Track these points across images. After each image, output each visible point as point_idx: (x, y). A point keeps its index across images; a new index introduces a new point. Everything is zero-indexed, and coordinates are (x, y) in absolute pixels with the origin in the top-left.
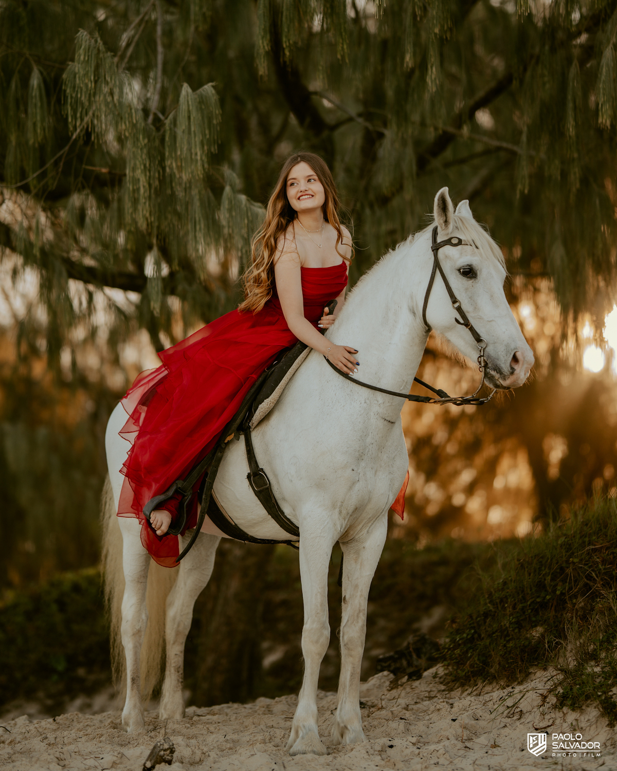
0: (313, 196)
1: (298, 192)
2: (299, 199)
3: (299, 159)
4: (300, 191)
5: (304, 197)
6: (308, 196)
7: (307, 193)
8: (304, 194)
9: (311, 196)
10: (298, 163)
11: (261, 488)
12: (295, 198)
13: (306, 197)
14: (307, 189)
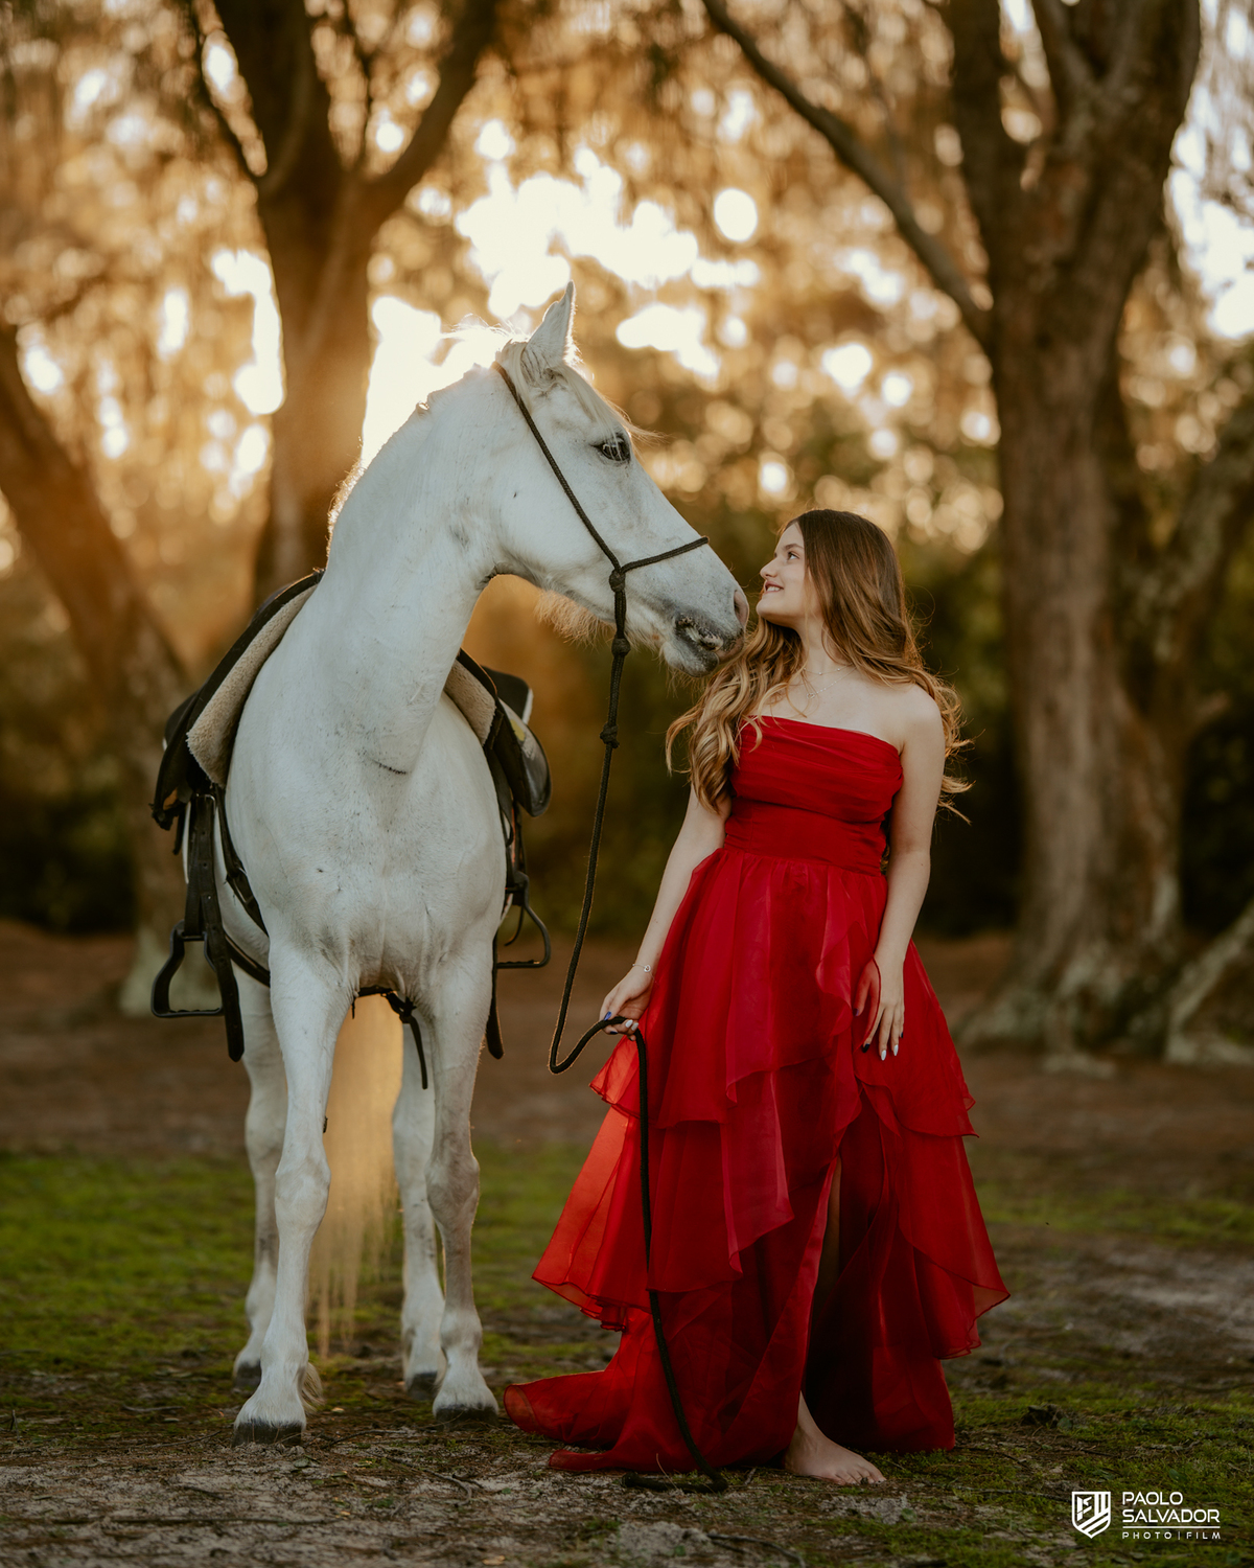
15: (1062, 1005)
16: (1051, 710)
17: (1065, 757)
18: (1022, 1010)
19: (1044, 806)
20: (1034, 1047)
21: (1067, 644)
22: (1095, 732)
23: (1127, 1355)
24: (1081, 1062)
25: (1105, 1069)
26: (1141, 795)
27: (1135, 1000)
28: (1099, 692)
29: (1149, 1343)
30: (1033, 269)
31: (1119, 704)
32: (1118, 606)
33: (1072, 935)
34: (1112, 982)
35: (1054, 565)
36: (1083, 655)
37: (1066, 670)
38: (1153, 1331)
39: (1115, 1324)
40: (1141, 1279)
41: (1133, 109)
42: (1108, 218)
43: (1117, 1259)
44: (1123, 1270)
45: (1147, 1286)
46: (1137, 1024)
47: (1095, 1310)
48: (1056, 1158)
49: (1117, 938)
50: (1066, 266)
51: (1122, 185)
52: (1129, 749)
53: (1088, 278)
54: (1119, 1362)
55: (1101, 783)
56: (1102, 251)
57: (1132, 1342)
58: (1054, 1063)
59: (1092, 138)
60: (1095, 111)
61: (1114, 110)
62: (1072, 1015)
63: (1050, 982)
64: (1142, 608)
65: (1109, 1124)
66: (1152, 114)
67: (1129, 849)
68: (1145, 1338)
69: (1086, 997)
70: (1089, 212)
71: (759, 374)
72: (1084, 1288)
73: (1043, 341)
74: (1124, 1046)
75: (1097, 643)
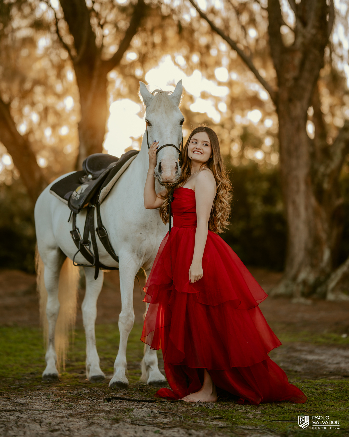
0: (202, 154)
1: (194, 148)
2: (194, 152)
3: (204, 130)
4: (196, 148)
5: (197, 152)
6: (199, 153)
7: (200, 150)
8: (198, 150)
9: (201, 153)
10: (202, 131)
11: (103, 237)
12: (192, 150)
13: (198, 153)
14: (200, 148)
15: (298, 285)
16: (294, 202)
17: (298, 215)
18: (287, 286)
19: (292, 230)
20: (290, 296)
21: (298, 184)
22: (306, 208)
23: (296, 372)
24: (302, 300)
25: (309, 302)
26: (320, 226)
27: (318, 283)
28: (307, 198)
29: (303, 369)
30: (287, 80)
31: (313, 201)
32: (313, 173)
33: (301, 265)
34: (312, 278)
35: (294, 162)
36: (303, 187)
37: (298, 191)
38: (305, 366)
39: (294, 364)
40: (304, 353)
41: (314, 36)
42: (308, 66)
43: (299, 348)
44: (300, 351)
45: (306, 355)
46: (319, 290)
47: (289, 360)
48: (290, 324)
49: (313, 266)
50: (296, 79)
51: (311, 57)
52: (316, 213)
53: (302, 82)
54: (293, 373)
55: (308, 223)
56: (306, 75)
57: (298, 368)
58: (295, 301)
59: (303, 44)
60: (304, 36)
61: (309, 36)
62: (301, 288)
63: (294, 279)
64: (320, 174)
65: (307, 316)
66: (319, 37)
67: (316, 241)
68: (302, 367)
69: (305, 282)
70: (302, 64)
71: (231, 119)
72: (288, 355)
73: (290, 100)
74: (315, 296)
75: (307, 184)
